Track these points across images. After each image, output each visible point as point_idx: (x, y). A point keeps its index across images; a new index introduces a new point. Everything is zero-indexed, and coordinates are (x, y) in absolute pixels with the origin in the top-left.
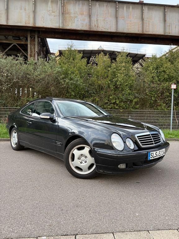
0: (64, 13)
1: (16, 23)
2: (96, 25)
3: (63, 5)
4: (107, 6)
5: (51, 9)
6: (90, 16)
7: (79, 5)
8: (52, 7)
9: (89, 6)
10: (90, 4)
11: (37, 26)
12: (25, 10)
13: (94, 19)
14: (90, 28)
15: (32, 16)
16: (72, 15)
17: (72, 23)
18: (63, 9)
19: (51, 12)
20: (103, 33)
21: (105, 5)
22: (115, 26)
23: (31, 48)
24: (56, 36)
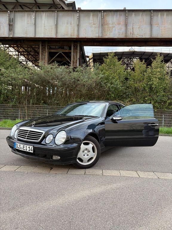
0: (103, 25)
1: (63, 35)
2: (132, 33)
3: (102, 18)
4: (142, 15)
5: (92, 22)
6: (126, 25)
7: (117, 16)
8: (93, 20)
9: (126, 16)
10: (127, 15)
11: (80, 37)
12: (71, 24)
13: (130, 27)
14: (126, 35)
15: (76, 29)
16: (111, 26)
17: (110, 32)
18: (102, 21)
19: (92, 24)
20: (138, 40)
21: (140, 14)
22: (149, 33)
23: (73, 55)
24: (95, 44)
